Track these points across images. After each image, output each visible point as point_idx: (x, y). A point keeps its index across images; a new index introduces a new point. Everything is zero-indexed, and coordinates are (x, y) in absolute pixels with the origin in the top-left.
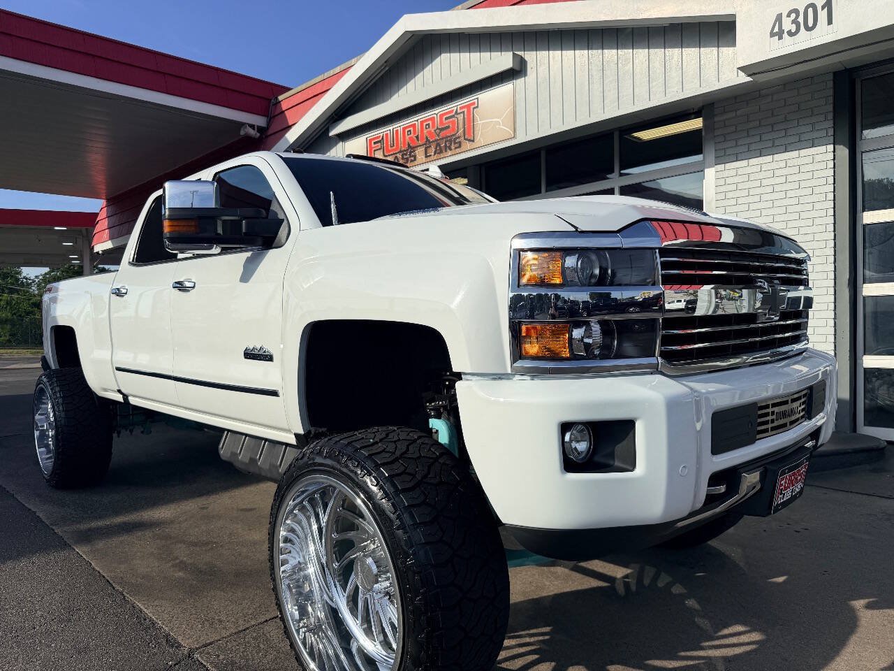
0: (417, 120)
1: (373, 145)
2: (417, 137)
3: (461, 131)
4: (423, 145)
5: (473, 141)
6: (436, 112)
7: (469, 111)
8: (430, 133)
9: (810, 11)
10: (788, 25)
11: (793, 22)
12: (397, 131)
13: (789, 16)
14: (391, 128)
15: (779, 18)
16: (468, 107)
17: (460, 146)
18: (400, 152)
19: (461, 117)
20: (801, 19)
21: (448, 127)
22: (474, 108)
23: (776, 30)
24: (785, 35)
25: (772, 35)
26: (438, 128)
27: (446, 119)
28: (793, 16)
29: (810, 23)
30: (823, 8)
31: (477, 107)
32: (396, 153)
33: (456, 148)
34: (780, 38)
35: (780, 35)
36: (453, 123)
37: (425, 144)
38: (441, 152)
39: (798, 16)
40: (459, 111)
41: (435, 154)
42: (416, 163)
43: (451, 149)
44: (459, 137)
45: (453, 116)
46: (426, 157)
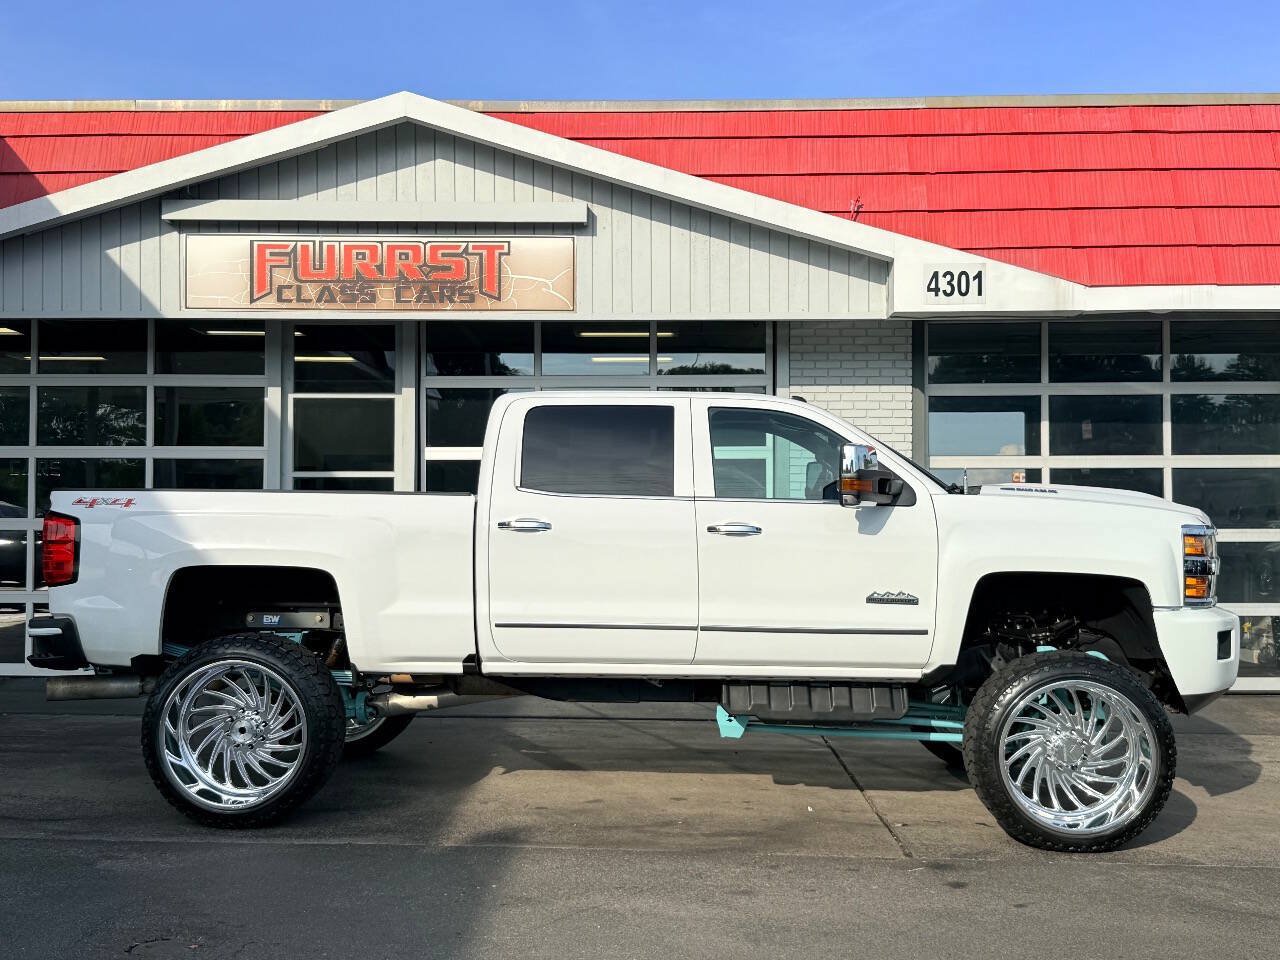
0: (381, 243)
1: (268, 256)
2: (380, 268)
3: (474, 279)
4: (393, 282)
5: (499, 299)
6: (425, 240)
7: (491, 255)
8: (408, 267)
9: (964, 278)
10: (943, 284)
11: (949, 283)
12: (331, 249)
13: (944, 276)
14: (317, 239)
15: (936, 275)
16: (491, 249)
17: (472, 299)
18: (338, 281)
19: (474, 261)
20: (955, 283)
21: (449, 268)
22: (501, 254)
23: (933, 286)
24: (941, 293)
25: (929, 290)
26: (425, 264)
27: (443, 255)
28: (948, 277)
29: (963, 289)
30: (974, 278)
31: (508, 254)
32: (328, 282)
33: (462, 301)
34: (937, 295)
35: (936, 290)
36: (459, 265)
37: (399, 282)
38: (432, 300)
39: (952, 279)
40: (470, 250)
41: (418, 300)
42: (375, 306)
43: (452, 301)
44: (471, 288)
45: (460, 255)
46: (398, 301)
